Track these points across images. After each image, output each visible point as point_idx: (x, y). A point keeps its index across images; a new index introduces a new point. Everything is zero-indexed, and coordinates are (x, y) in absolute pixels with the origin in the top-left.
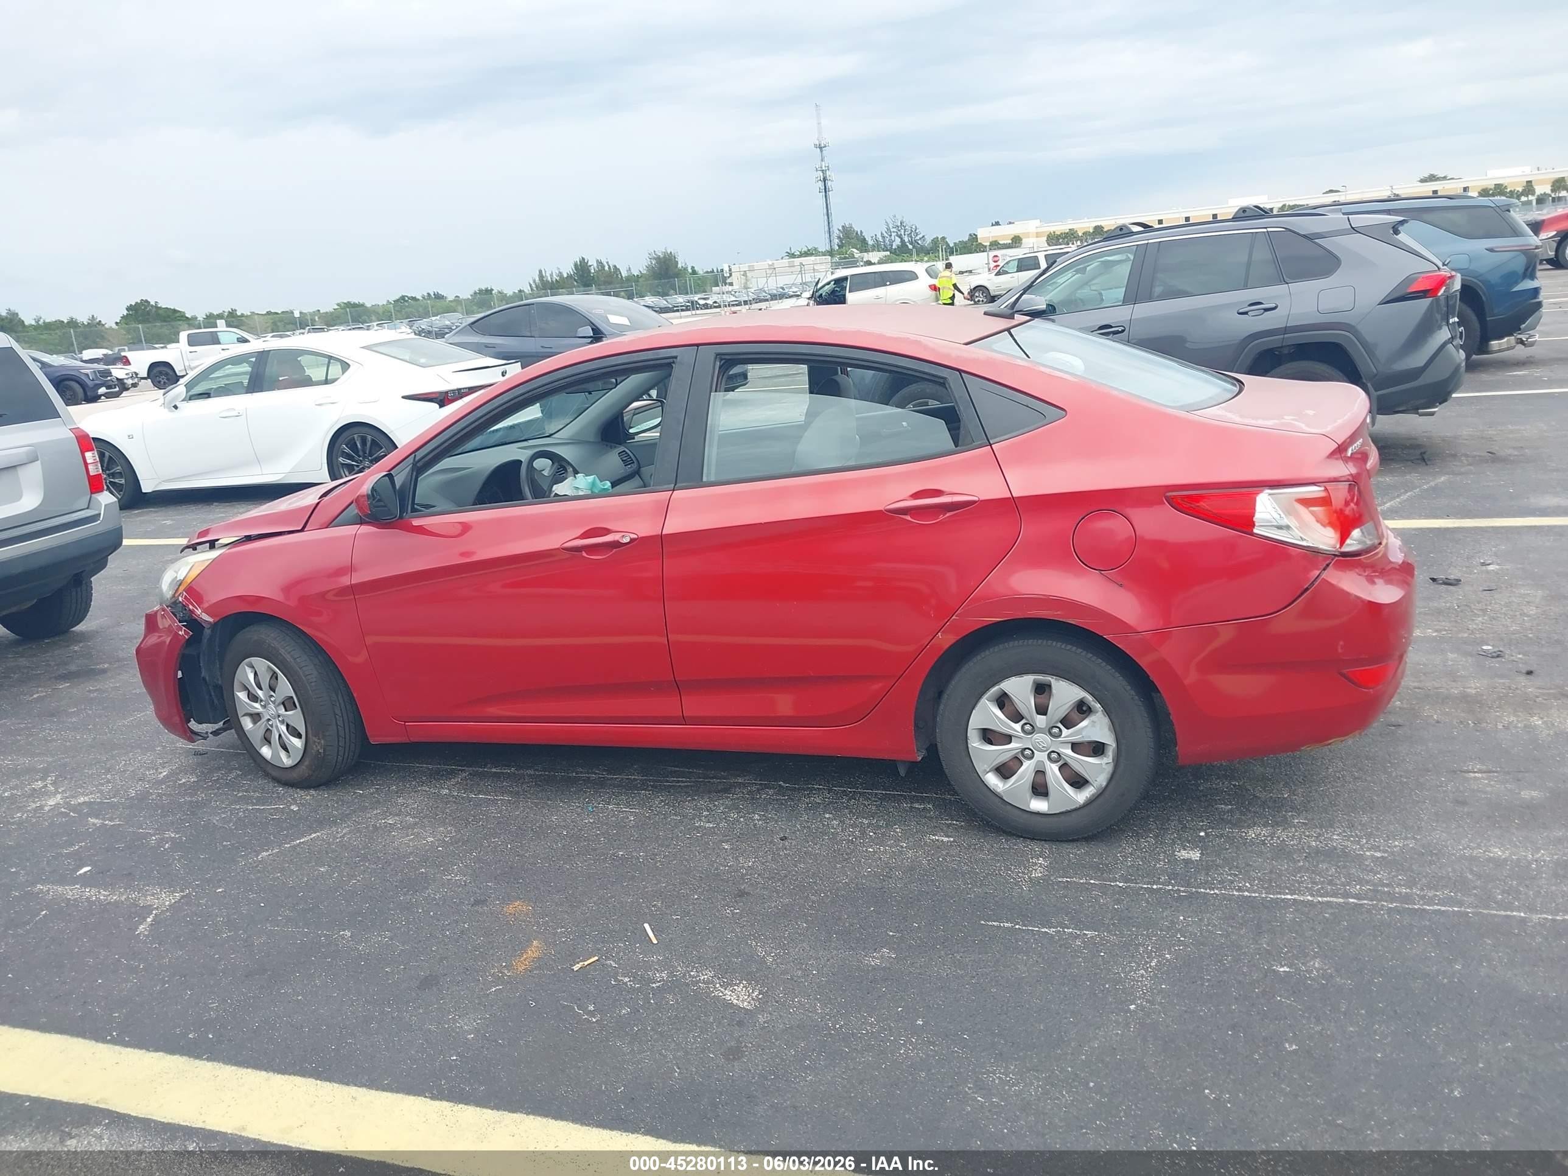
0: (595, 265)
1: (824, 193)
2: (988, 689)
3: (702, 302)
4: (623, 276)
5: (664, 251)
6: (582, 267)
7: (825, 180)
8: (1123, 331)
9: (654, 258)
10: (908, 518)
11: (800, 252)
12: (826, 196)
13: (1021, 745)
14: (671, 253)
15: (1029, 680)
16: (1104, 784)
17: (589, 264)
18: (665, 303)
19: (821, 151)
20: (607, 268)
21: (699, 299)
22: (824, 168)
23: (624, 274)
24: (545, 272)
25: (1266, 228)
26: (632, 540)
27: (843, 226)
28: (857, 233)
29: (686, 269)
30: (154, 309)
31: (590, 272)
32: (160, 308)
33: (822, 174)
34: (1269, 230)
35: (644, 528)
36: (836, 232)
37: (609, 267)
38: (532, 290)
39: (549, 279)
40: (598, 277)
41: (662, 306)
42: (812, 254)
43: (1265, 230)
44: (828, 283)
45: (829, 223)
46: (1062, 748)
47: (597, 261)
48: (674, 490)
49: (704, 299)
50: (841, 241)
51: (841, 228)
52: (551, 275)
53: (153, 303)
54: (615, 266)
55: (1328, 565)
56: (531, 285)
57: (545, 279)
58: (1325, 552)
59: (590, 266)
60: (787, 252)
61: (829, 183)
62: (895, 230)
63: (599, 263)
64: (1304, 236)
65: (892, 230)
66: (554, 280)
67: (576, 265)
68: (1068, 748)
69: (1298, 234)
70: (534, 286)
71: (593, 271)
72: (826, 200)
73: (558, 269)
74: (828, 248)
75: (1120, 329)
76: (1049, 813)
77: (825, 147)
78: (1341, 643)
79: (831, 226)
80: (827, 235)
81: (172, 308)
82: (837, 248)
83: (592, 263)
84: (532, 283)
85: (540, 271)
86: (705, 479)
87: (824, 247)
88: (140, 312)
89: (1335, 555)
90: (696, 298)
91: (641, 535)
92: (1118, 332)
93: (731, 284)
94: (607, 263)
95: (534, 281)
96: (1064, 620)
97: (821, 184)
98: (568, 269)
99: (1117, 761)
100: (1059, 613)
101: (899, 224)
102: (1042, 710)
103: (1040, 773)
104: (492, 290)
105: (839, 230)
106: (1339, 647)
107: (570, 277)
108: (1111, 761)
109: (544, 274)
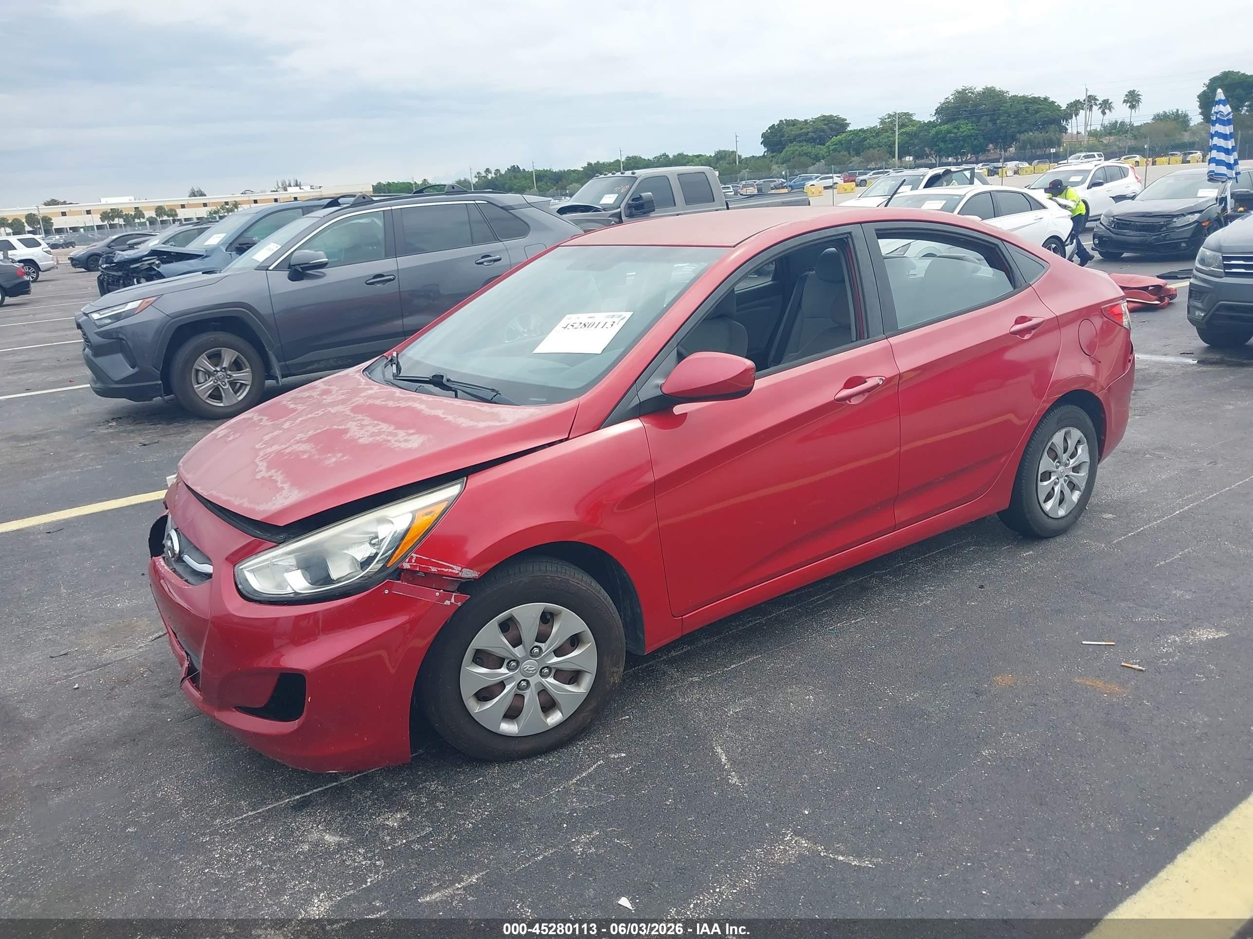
8: (394, 279)
25: (474, 201)
34: (477, 202)
43: (473, 202)
64: (502, 208)
69: (498, 206)
75: (391, 277)
92: (391, 280)
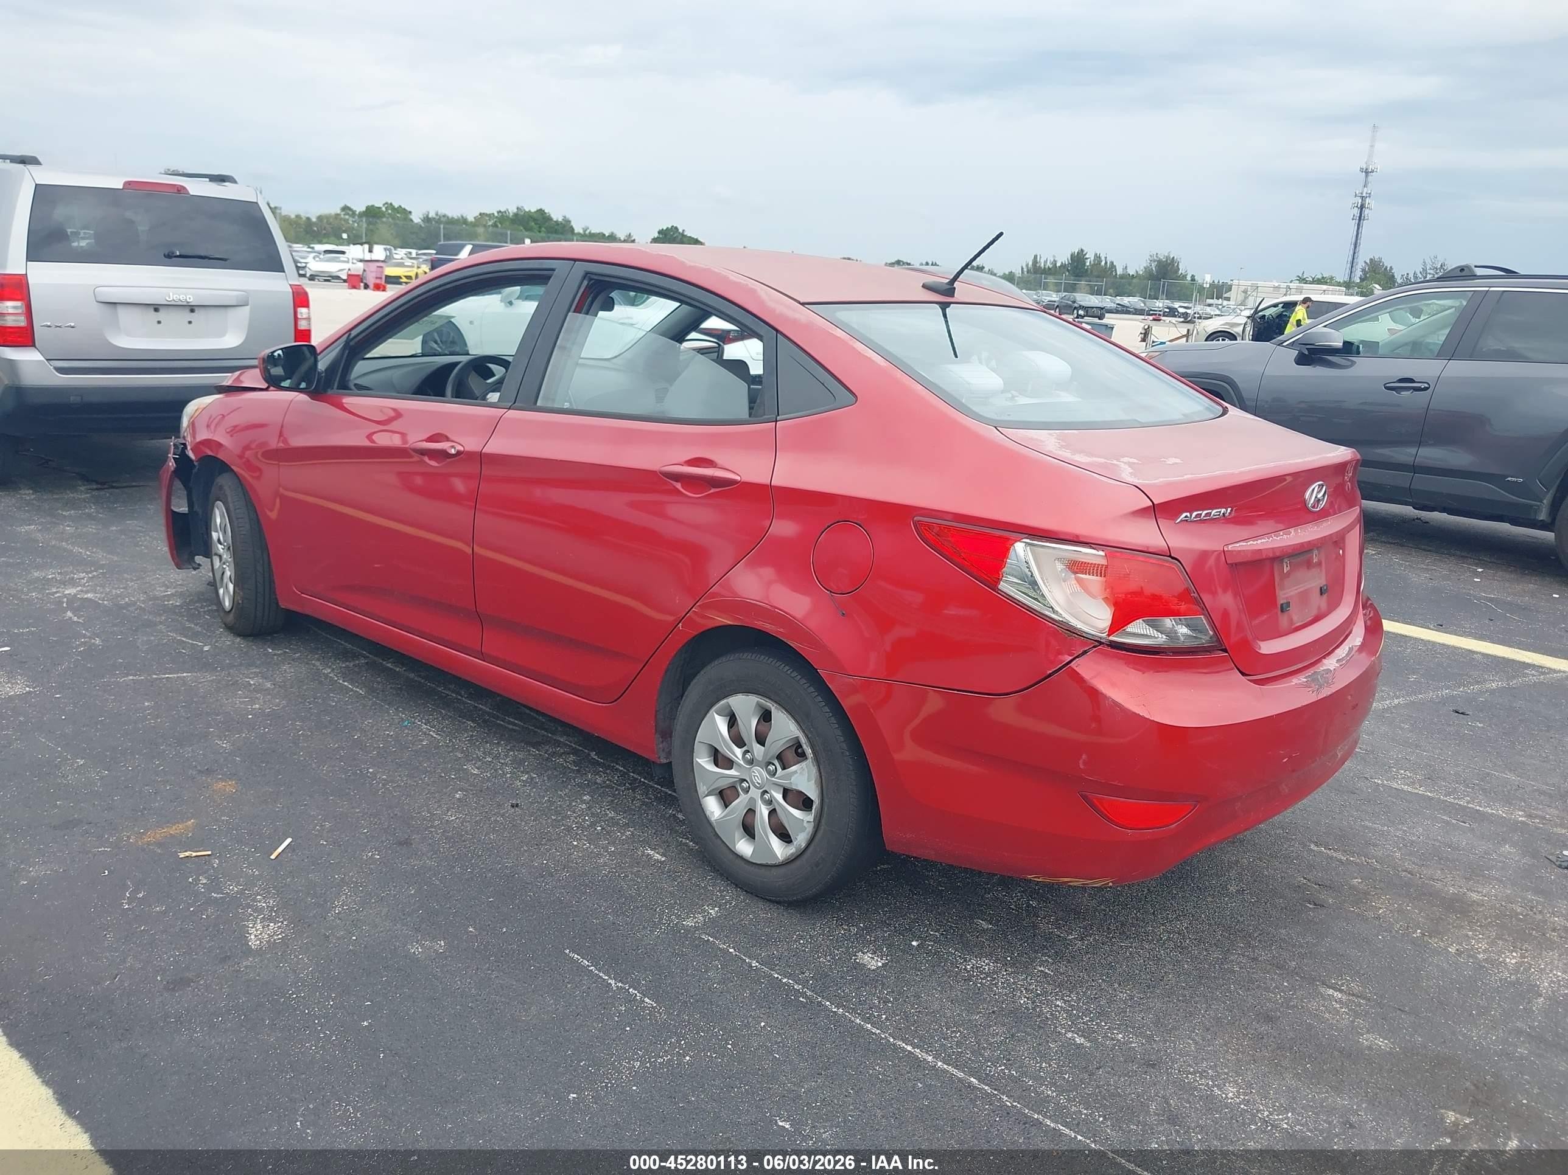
0: (1092, 258)
1: (1357, 221)
2: (718, 701)
3: (1181, 310)
4: (1118, 273)
5: (1166, 254)
6: (1078, 259)
7: (1362, 207)
9: (1155, 261)
10: (679, 486)
11: (1313, 279)
12: (1359, 225)
13: (738, 774)
14: (1173, 258)
15: (753, 700)
16: (804, 845)
17: (1087, 256)
18: (1143, 305)
19: (1367, 176)
20: (1103, 263)
21: (1180, 307)
22: (1364, 195)
23: (1119, 271)
24: (1040, 257)
26: (459, 453)
27: (1371, 259)
28: (1386, 267)
29: (1185, 277)
30: (680, 237)
31: (1085, 263)
32: (686, 236)
33: (1360, 201)
35: (470, 443)
36: (1360, 264)
37: (1106, 263)
38: (1023, 272)
39: (1042, 265)
40: (1092, 272)
41: (1138, 307)
42: (1326, 283)
44: (1275, 306)
45: (1354, 253)
46: (775, 791)
47: (1096, 254)
48: (509, 409)
49: (1185, 307)
50: (1365, 274)
51: (1368, 262)
52: (1046, 262)
53: (681, 230)
54: (1112, 263)
55: (1085, 652)
56: (1022, 268)
57: (1038, 265)
58: (1084, 635)
59: (1087, 259)
60: (1298, 276)
61: (1366, 212)
62: (1432, 272)
63: (1098, 257)
65: (1428, 271)
66: (1047, 267)
67: (1072, 255)
68: (779, 793)
70: (1025, 270)
71: (1088, 264)
72: (1358, 229)
73: (1054, 256)
74: (1346, 279)
76: (751, 860)
77: (1372, 171)
78: (1084, 757)
79: (1355, 257)
80: (1349, 265)
81: (695, 237)
82: (1359, 281)
83: (1090, 256)
84: (1024, 267)
85: (1036, 257)
86: (539, 403)
87: (1341, 277)
88: (668, 237)
89: (1101, 643)
90: (1176, 305)
91: (467, 449)
93: (1228, 299)
94: (1106, 258)
95: (1027, 265)
96: (785, 640)
97: (1356, 211)
98: (1063, 258)
99: (820, 821)
100: (782, 630)
101: (1439, 267)
102: (761, 740)
103: (751, 812)
104: (984, 268)
105: (1365, 262)
106: (1081, 762)
107: (1063, 266)
108: (812, 820)
109: (1038, 260)
